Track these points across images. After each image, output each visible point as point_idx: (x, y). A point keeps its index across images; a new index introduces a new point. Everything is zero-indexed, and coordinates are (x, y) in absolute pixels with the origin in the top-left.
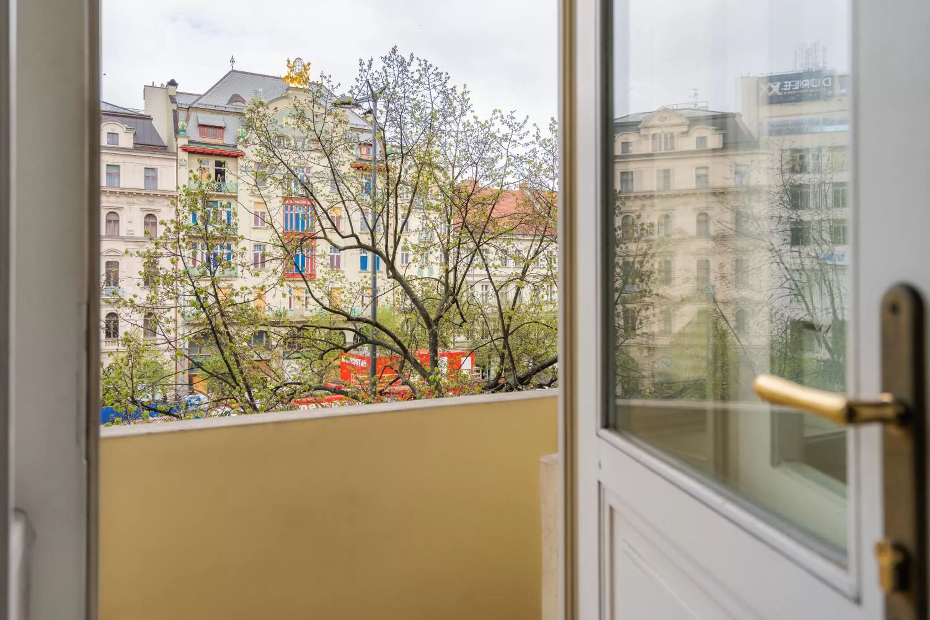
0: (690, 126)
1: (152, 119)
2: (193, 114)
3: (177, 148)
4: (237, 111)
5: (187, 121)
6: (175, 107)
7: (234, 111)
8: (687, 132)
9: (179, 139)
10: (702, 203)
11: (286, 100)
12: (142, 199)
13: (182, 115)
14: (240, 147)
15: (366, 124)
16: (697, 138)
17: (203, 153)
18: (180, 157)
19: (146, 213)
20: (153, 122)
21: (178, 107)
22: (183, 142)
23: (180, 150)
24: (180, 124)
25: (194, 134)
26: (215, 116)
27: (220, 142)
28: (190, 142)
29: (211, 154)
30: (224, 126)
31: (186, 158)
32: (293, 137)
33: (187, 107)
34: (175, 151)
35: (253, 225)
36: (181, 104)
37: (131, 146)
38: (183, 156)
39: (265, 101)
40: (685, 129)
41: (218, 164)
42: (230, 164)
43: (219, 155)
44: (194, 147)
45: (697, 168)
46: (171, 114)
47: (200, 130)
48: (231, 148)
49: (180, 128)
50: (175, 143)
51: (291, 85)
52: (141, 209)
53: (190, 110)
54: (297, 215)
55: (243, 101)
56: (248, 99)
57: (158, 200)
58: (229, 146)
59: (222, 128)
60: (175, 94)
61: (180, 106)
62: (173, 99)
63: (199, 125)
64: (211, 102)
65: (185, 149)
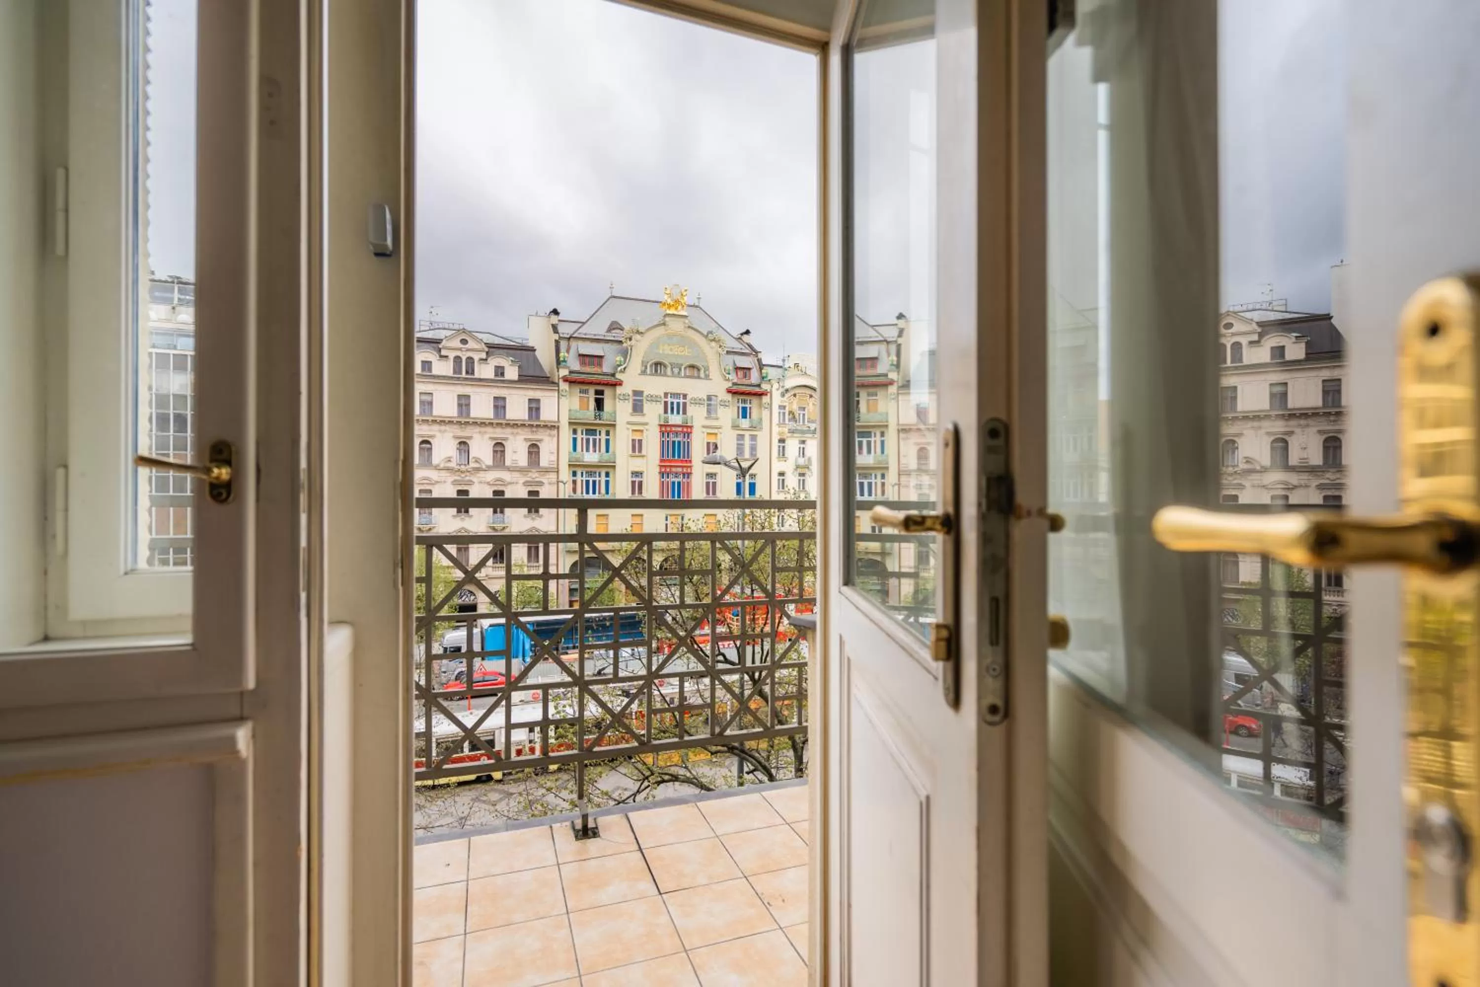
0: (1261, 335)
1: (535, 350)
2: (574, 344)
3: (559, 379)
4: (616, 339)
5: (568, 351)
6: (556, 337)
7: (612, 338)
8: (1258, 342)
9: (560, 370)
10: (1279, 427)
11: (663, 327)
12: (526, 430)
13: (563, 345)
14: (618, 376)
15: (741, 346)
16: (1272, 348)
17: (582, 383)
18: (561, 388)
19: (529, 443)
20: (537, 353)
21: (560, 338)
22: (564, 372)
23: (561, 381)
24: (561, 355)
25: (575, 365)
26: (595, 345)
27: (599, 371)
28: (571, 372)
29: (591, 383)
30: (602, 354)
31: (568, 389)
32: (670, 364)
33: (568, 336)
34: (557, 381)
35: (630, 452)
36: (563, 334)
37: (516, 378)
38: (564, 386)
39: (641, 329)
40: (1255, 337)
41: (598, 392)
42: (608, 392)
43: (599, 384)
44: (575, 376)
45: (1271, 385)
46: (553, 344)
47: (580, 360)
48: (609, 377)
49: (561, 359)
50: (557, 373)
51: (668, 312)
52: (525, 439)
53: (571, 340)
54: (674, 442)
55: (622, 329)
56: (627, 327)
57: (541, 430)
58: (608, 375)
59: (601, 357)
60: (557, 322)
61: (561, 336)
62: (555, 328)
63: (580, 355)
64: (588, 330)
65: (566, 380)
